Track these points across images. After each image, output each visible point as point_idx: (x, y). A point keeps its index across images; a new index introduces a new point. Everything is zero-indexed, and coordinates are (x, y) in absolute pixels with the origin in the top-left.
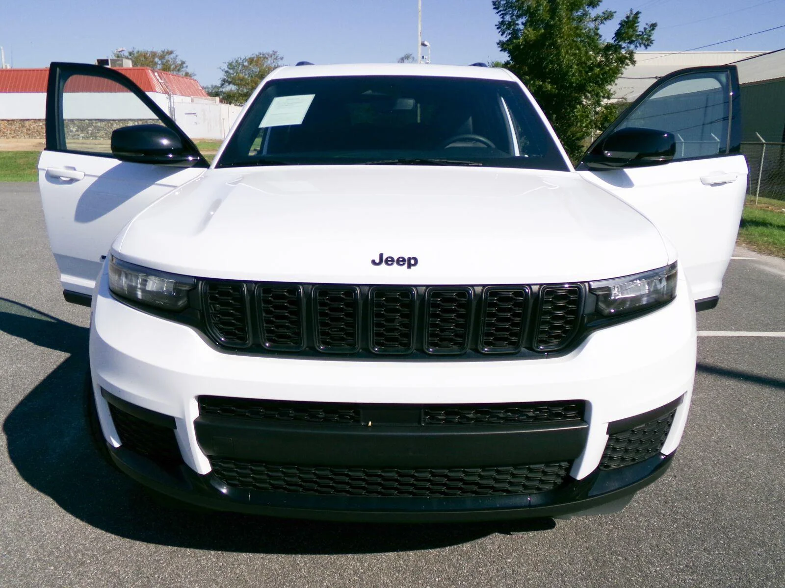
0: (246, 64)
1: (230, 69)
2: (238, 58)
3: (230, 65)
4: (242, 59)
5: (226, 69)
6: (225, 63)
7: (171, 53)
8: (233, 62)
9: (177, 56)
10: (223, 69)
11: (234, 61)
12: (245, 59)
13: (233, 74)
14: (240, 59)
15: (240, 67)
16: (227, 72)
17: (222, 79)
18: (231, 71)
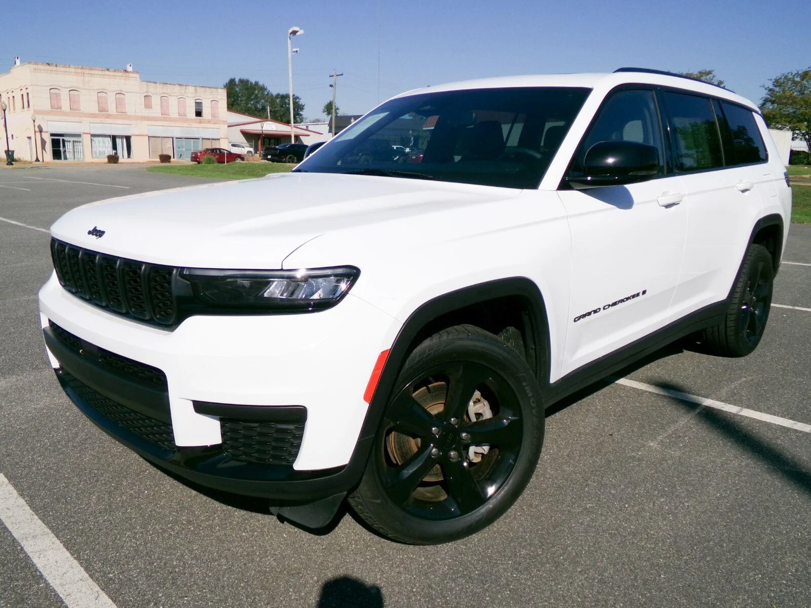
0: (798, 79)
1: (776, 86)
2: (788, 73)
3: (777, 83)
4: (793, 74)
5: (771, 87)
6: (771, 80)
7: (709, 73)
8: (780, 78)
9: (714, 76)
10: (766, 86)
11: (783, 77)
12: (797, 74)
13: (779, 92)
14: (790, 74)
15: (790, 83)
16: (770, 90)
17: (764, 99)
18: (777, 89)
